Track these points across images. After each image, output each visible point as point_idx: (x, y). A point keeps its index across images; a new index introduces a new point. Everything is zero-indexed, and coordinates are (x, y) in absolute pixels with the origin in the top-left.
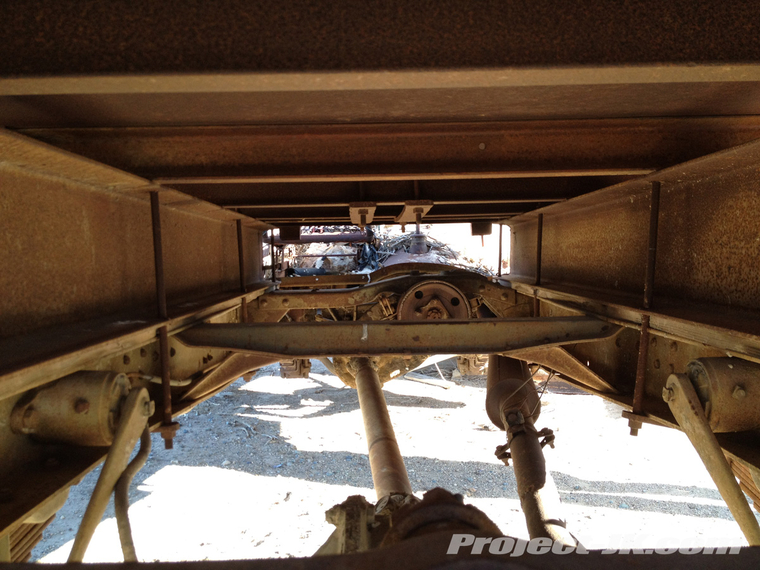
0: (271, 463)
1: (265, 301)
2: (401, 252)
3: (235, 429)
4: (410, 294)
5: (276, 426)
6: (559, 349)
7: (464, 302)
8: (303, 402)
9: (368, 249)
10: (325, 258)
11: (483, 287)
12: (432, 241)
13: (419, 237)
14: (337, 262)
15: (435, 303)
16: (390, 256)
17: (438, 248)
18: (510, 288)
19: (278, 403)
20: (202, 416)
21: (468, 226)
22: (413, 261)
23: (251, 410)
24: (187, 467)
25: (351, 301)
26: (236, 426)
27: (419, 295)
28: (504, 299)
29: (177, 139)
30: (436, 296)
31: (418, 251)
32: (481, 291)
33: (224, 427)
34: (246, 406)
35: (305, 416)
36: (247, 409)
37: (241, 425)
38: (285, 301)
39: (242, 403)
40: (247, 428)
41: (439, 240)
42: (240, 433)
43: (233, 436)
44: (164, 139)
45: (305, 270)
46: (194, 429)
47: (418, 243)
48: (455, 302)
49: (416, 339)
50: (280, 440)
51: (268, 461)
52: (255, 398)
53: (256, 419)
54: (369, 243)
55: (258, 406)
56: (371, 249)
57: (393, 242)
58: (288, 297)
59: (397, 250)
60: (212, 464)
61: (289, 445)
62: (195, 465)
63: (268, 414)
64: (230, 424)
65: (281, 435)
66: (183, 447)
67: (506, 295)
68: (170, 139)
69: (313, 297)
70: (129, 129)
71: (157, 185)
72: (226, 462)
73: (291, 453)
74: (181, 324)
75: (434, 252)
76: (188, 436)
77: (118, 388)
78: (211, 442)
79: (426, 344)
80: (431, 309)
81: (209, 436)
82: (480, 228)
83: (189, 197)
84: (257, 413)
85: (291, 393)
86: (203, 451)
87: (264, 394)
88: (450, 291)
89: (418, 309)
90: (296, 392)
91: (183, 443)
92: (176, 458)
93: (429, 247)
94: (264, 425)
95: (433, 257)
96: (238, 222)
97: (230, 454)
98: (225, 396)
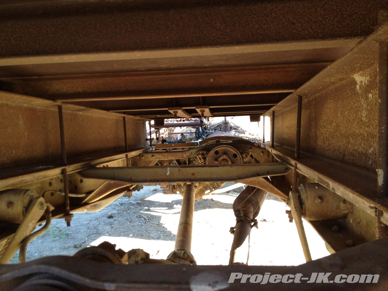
0: (153, 236)
1: (143, 156)
2: (217, 131)
3: (139, 219)
4: (212, 152)
5: (159, 218)
6: (263, 179)
7: (239, 156)
8: (175, 206)
9: (201, 130)
10: (182, 134)
11: (251, 148)
12: (232, 125)
13: (226, 123)
14: (188, 136)
15: (224, 157)
16: (212, 133)
17: (236, 129)
18: (265, 149)
19: (162, 207)
20: (124, 212)
21: (248, 117)
22: (222, 135)
23: (148, 210)
24: (113, 237)
25: (185, 156)
26: (140, 217)
27: (217, 153)
28: (262, 154)
29: (68, 80)
30: (225, 153)
31: (225, 130)
32: (250, 150)
33: (134, 218)
34: (146, 208)
35: (175, 213)
36: (147, 209)
37: (142, 217)
38: (153, 156)
39: (145, 207)
40: (145, 219)
41: (236, 125)
42: (141, 221)
43: (138, 223)
44: (62, 81)
45: (172, 140)
46: (119, 219)
47: (225, 126)
48: (235, 156)
49: (193, 174)
50: (159, 225)
51: (152, 235)
52: (152, 204)
53: (150, 214)
54: (202, 127)
55: (152, 208)
56: (202, 130)
57: (213, 126)
58: (154, 154)
59: (215, 130)
60: (124, 236)
61: (164, 227)
62: (116, 236)
63: (156, 212)
64: (137, 217)
65: (161, 222)
66: (112, 227)
67: (263, 152)
68: (65, 81)
69: (166, 154)
70: (45, 77)
71: (59, 102)
72: (131, 235)
73: (164, 231)
74: (80, 167)
75: (233, 130)
76: (116, 222)
77: (28, 197)
78: (126, 225)
79: (198, 177)
80: (223, 160)
81: (126, 222)
82: (255, 118)
83: (83, 108)
84: (151, 211)
85: (170, 202)
86: (121, 230)
87: (156, 202)
88: (232, 151)
89: (216, 160)
90: (173, 201)
91: (112, 226)
92: (108, 233)
93: (231, 128)
94: (153, 217)
95: (233, 133)
96: (124, 118)
97: (134, 231)
98: (137, 203)
